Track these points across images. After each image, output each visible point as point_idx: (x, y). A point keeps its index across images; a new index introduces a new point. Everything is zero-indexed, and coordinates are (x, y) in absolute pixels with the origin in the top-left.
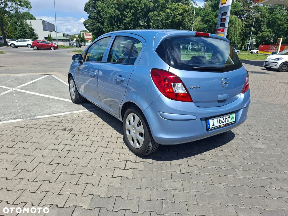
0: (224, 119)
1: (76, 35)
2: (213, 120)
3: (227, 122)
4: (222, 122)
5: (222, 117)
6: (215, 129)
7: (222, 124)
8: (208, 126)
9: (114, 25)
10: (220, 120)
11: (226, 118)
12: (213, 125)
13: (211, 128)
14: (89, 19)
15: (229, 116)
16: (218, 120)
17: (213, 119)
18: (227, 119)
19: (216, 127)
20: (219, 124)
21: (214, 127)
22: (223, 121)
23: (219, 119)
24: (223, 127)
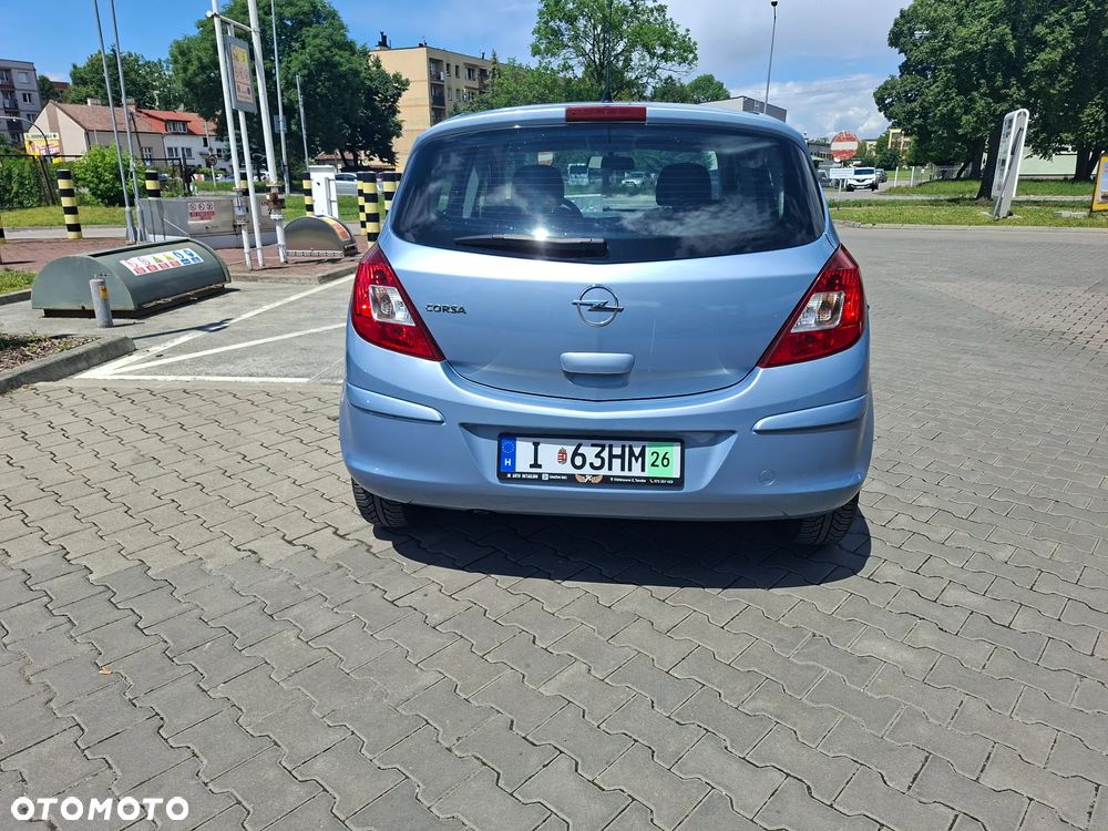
0: (605, 454)
1: (869, 143)
2: (536, 445)
3: (616, 470)
4: (587, 465)
5: (593, 445)
6: (539, 480)
7: (587, 470)
8: (508, 462)
9: (977, 87)
10: (575, 454)
11: (617, 451)
12: (536, 465)
13: (521, 473)
14: (901, 76)
15: (637, 451)
16: (563, 453)
17: (536, 440)
18: (622, 457)
19: (550, 474)
20: (567, 469)
21: (540, 474)
22: (597, 462)
23: (570, 450)
24: (589, 484)
